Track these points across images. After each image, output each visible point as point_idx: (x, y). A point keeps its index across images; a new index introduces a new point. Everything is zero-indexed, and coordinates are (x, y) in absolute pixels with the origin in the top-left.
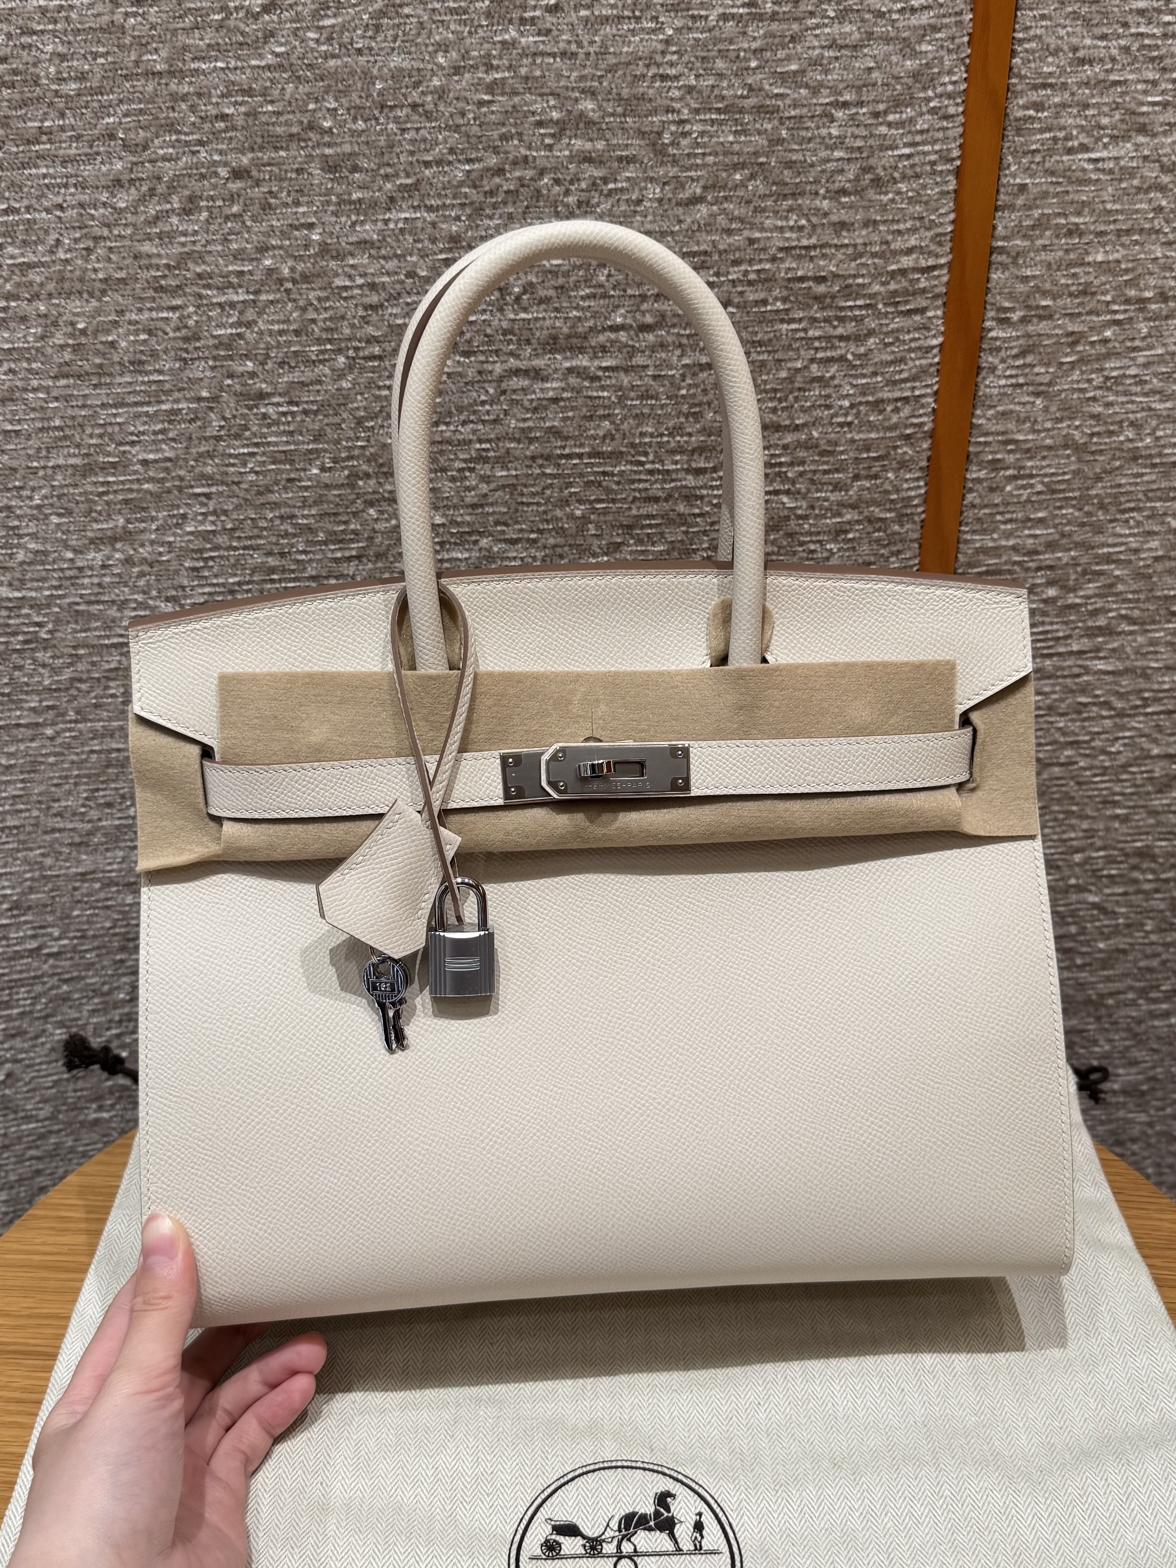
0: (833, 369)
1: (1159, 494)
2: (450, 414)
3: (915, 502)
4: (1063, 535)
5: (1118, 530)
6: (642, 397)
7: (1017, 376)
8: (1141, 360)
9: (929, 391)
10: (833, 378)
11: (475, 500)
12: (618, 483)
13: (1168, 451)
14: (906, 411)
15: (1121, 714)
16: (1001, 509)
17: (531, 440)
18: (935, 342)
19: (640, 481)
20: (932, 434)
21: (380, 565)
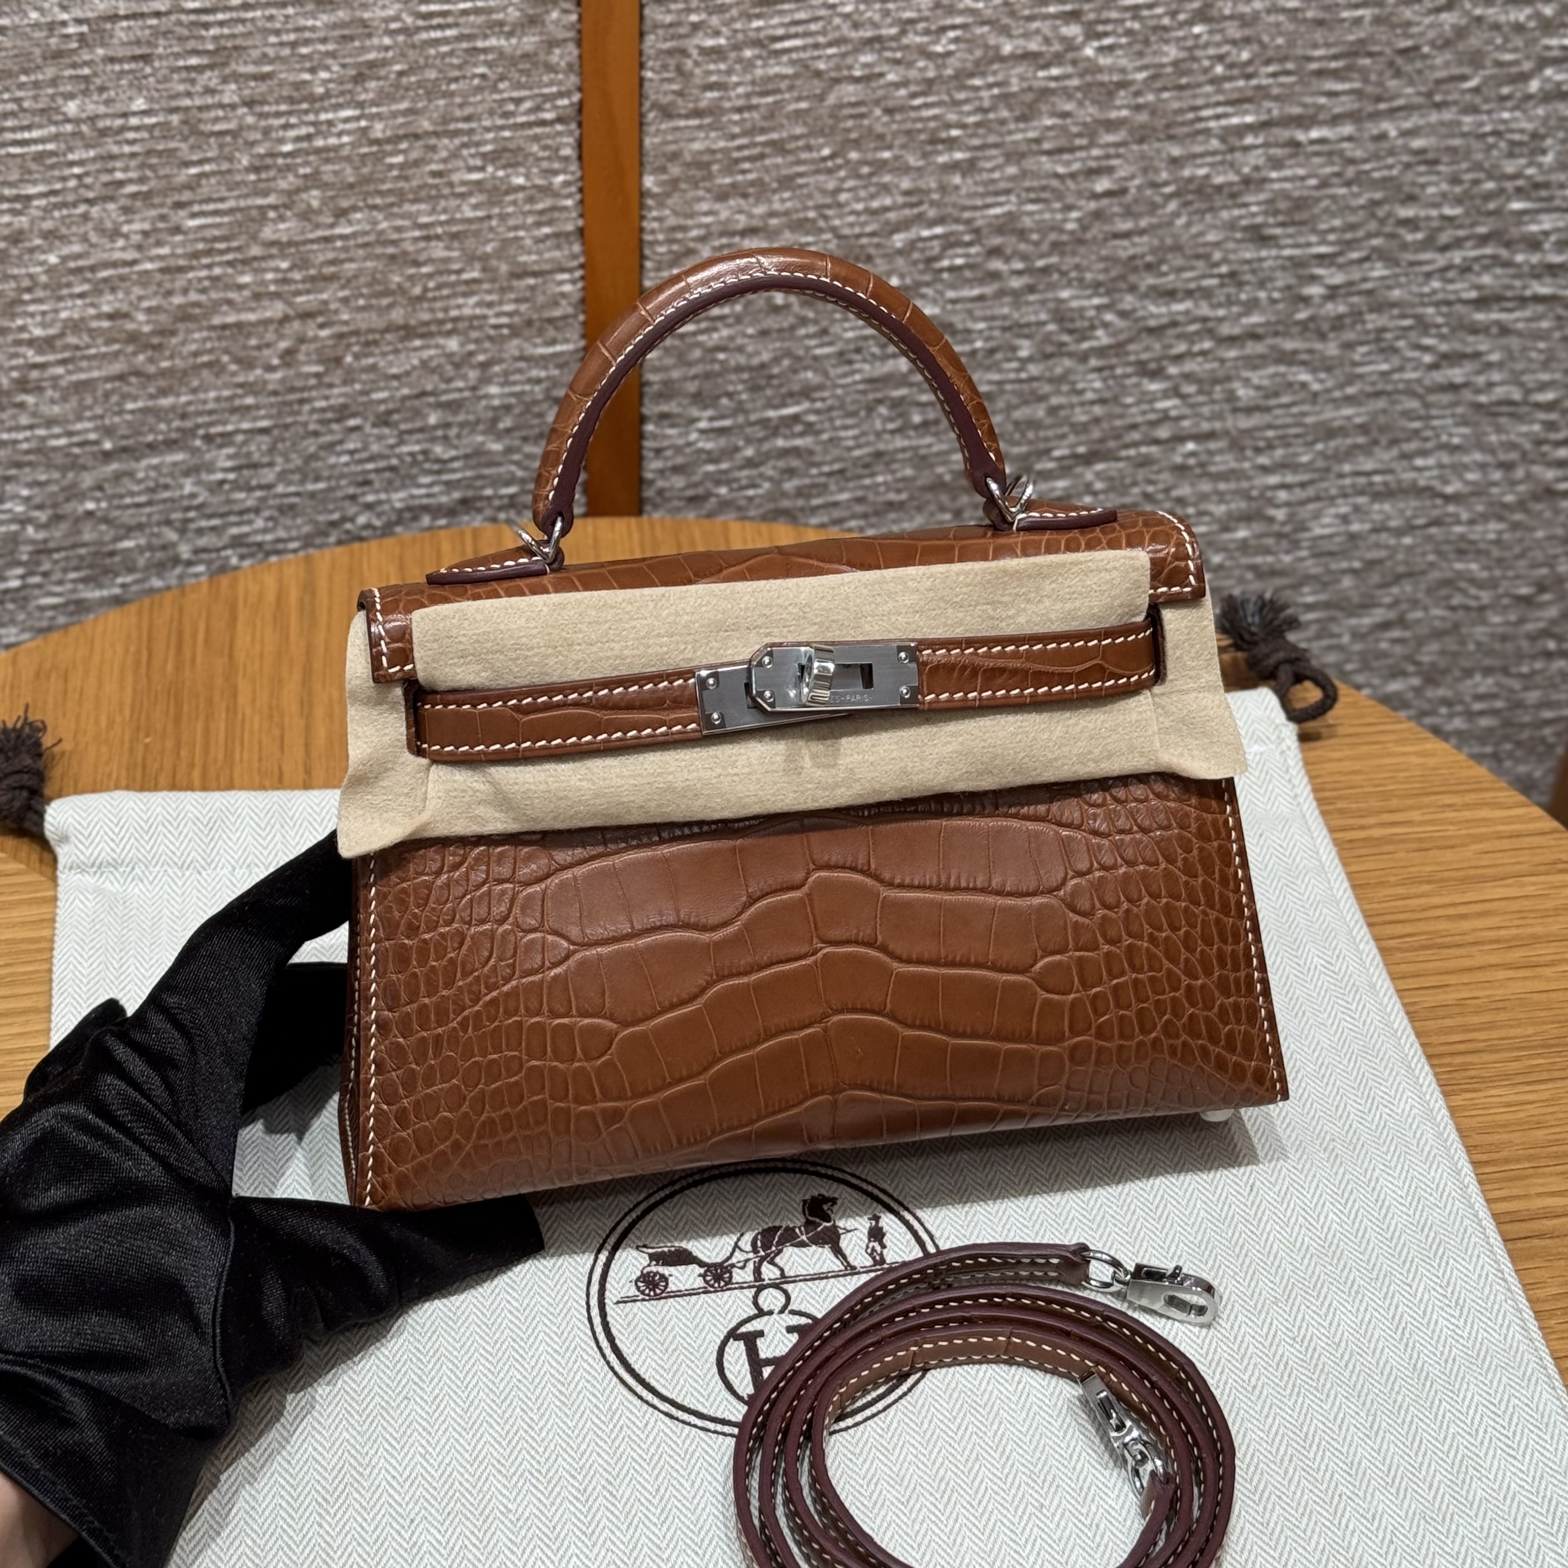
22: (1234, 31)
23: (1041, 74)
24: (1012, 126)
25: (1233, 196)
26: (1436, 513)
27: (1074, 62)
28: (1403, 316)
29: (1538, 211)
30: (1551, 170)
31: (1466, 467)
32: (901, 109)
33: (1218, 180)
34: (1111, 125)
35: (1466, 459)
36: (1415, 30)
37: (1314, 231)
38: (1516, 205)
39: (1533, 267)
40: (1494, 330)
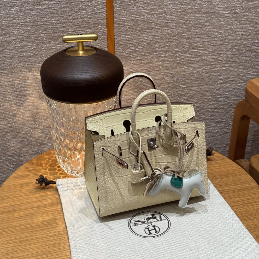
0: (87, 7)
1: (149, 28)
2: (15, 18)
3: (105, 31)
4: (133, 37)
5: (143, 35)
6: (52, 13)
7: (120, 7)
8: (142, 3)
9: (105, 10)
10: (87, 9)
11: (22, 34)
12: (49, 30)
13: (149, 20)
14: (101, 15)
15: (149, 71)
16: (121, 32)
17: (31, 22)
18: (105, 1)
19: (53, 29)
20: (107, 19)
21: (3, 48)
22: (182, 76)
23: (161, 81)
24: (158, 87)
25: (184, 96)
26: (213, 135)
27: (165, 80)
28: (206, 110)
29: (221, 97)
30: (221, 92)
31: (216, 129)
32: (145, 85)
33: (182, 94)
34: (169, 87)
35: (216, 128)
36: (204, 76)
37: (194, 100)
38: (218, 97)
39: (221, 104)
40: (217, 112)
